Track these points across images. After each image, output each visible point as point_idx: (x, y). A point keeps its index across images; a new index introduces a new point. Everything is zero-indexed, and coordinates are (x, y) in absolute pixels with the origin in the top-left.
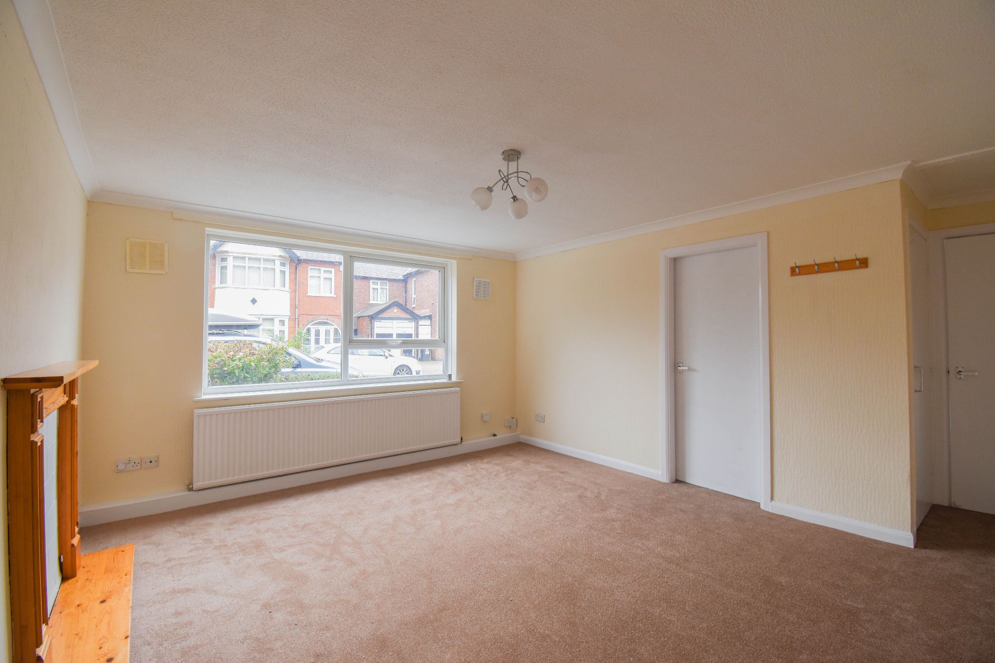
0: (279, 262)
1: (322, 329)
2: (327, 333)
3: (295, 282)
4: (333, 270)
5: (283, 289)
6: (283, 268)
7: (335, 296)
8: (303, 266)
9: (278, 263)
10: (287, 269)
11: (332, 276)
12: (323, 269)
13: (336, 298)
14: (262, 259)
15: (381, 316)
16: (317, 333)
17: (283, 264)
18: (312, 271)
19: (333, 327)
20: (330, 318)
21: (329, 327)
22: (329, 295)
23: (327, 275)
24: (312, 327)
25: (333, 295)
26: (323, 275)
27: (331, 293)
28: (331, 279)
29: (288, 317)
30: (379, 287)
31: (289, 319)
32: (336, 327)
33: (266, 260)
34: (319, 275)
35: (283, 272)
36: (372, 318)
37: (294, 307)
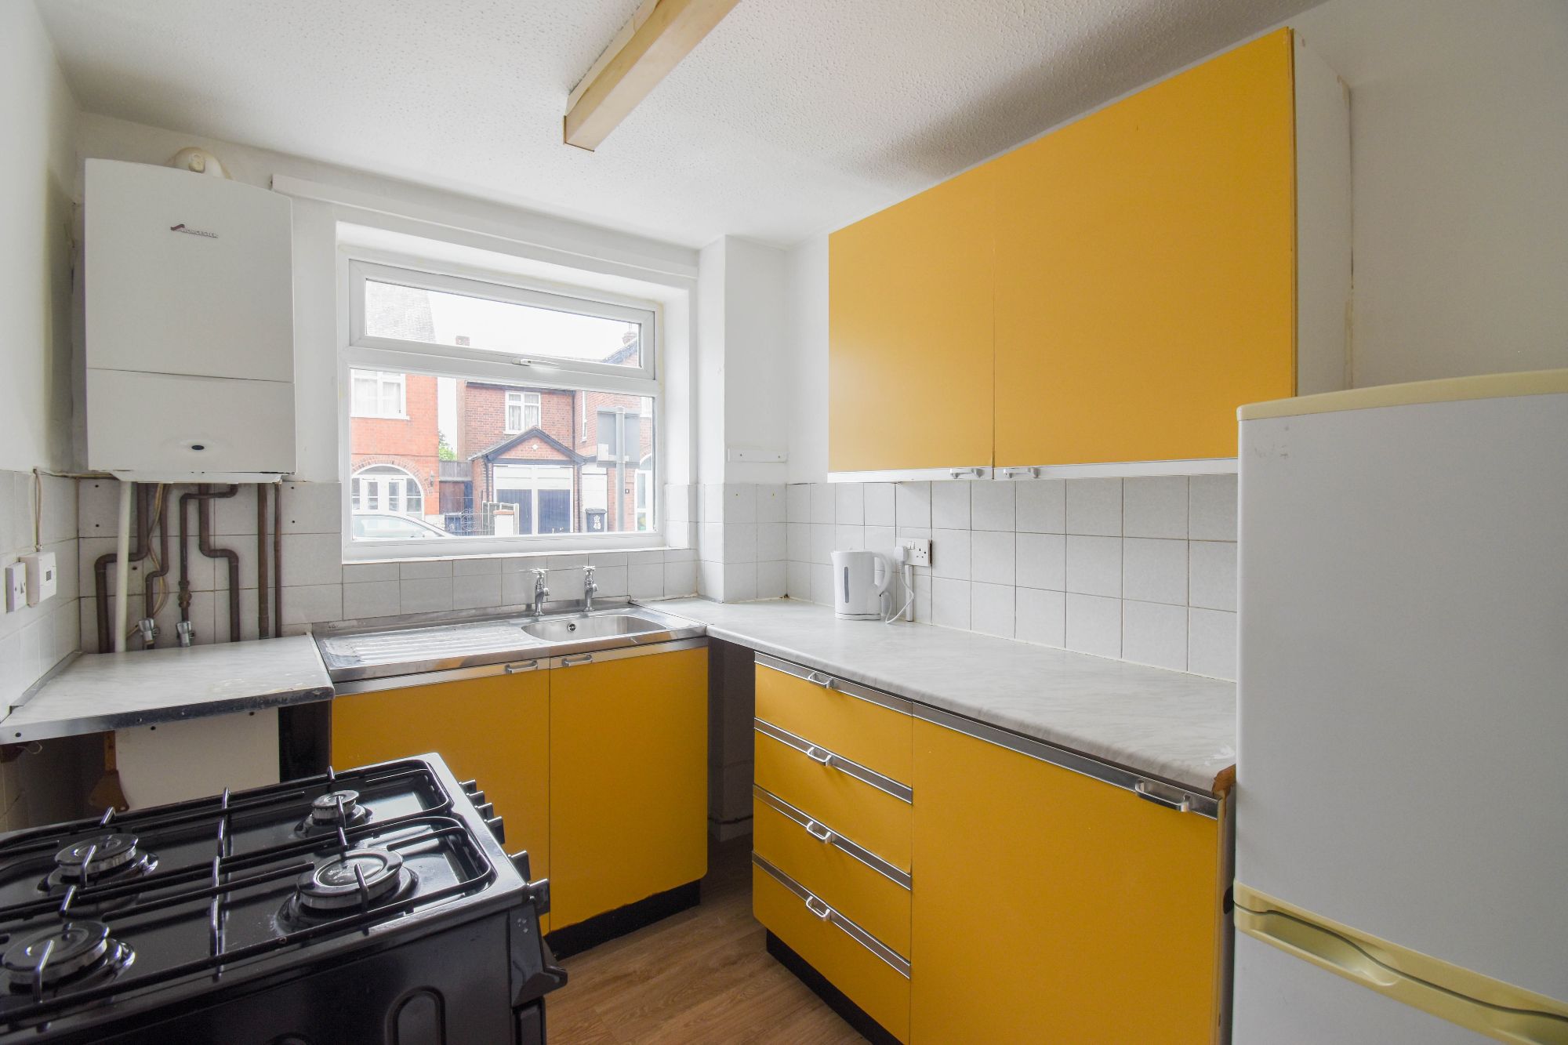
1: (383, 481)
2: (393, 489)
7: (408, 418)
15: (506, 456)
16: (373, 488)
19: (405, 477)
20: (397, 459)
21: (395, 477)
24: (361, 477)
32: (411, 476)
36: (488, 460)
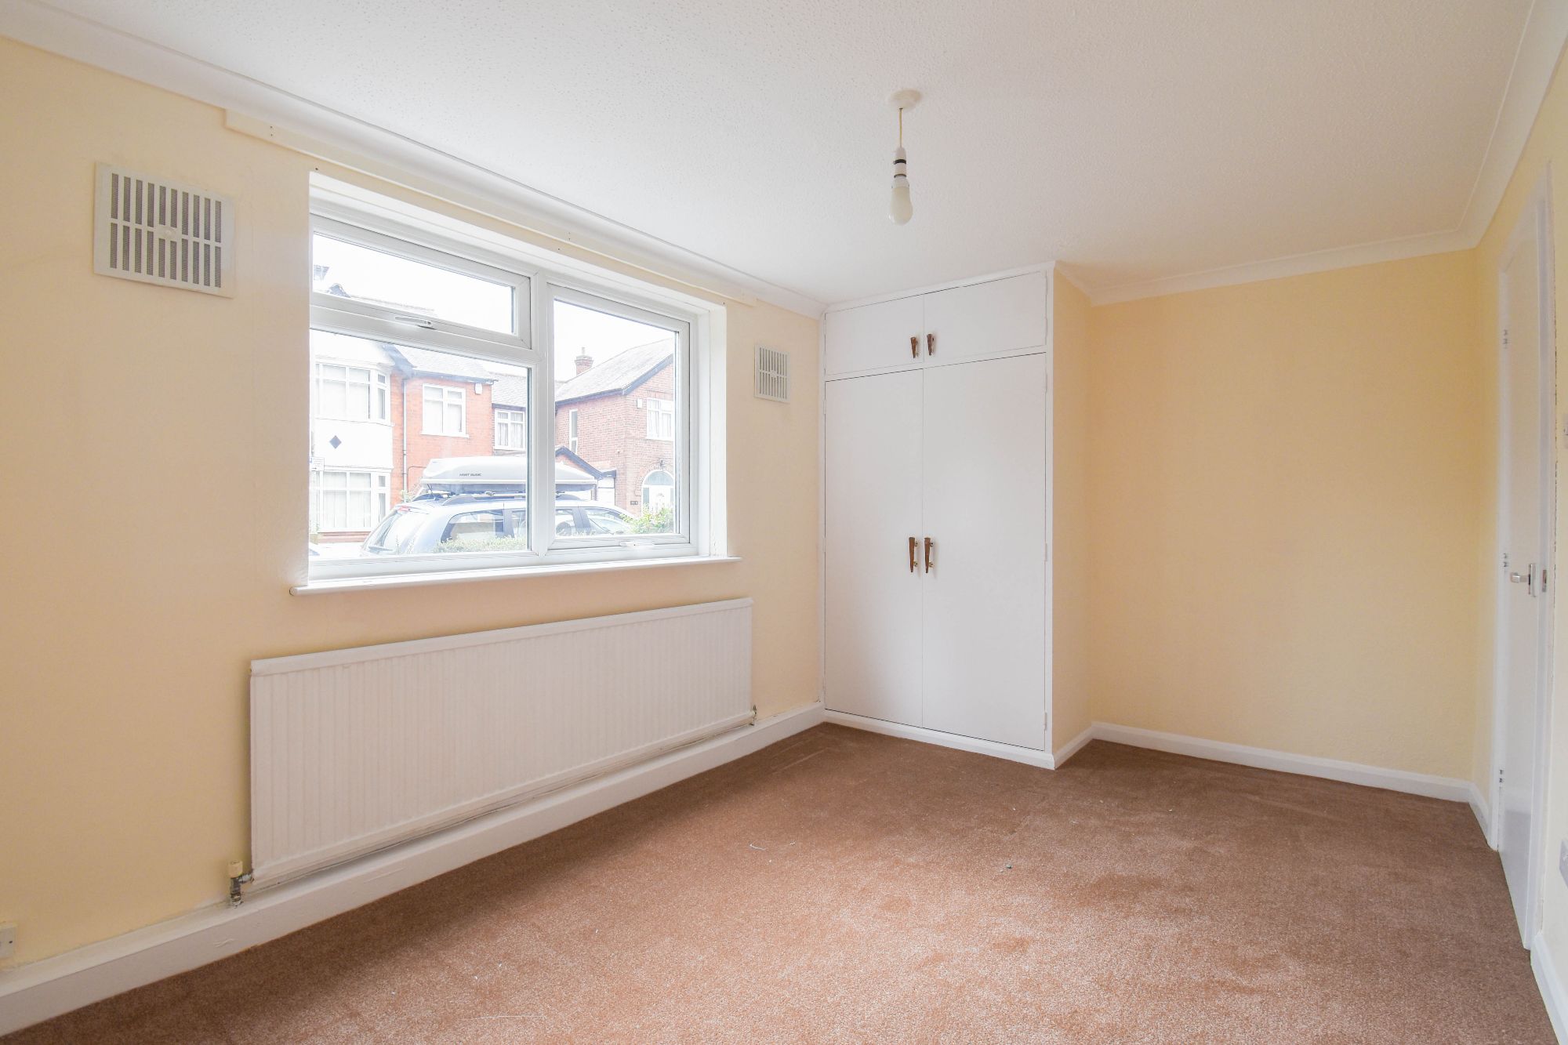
0: (378, 373)
3: (401, 410)
4: (463, 391)
5: (381, 421)
6: (382, 386)
8: (416, 383)
9: (374, 375)
10: (387, 386)
11: (462, 402)
12: (446, 389)
13: (469, 439)
14: (347, 368)
17: (382, 379)
18: (428, 393)
22: (457, 434)
23: (455, 400)
25: (463, 434)
26: (448, 399)
27: (460, 430)
28: (460, 407)
29: (390, 471)
30: (508, 421)
31: (392, 474)
33: (354, 369)
34: (441, 400)
35: (382, 392)
37: (401, 453)
